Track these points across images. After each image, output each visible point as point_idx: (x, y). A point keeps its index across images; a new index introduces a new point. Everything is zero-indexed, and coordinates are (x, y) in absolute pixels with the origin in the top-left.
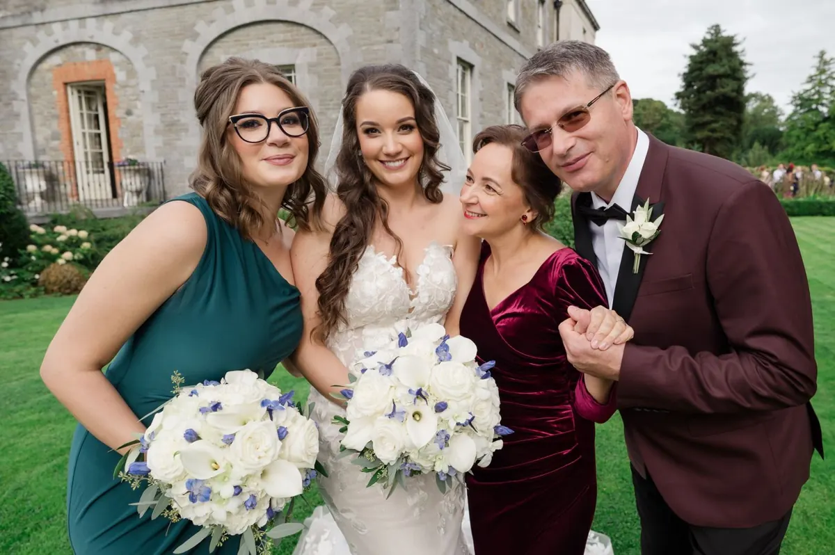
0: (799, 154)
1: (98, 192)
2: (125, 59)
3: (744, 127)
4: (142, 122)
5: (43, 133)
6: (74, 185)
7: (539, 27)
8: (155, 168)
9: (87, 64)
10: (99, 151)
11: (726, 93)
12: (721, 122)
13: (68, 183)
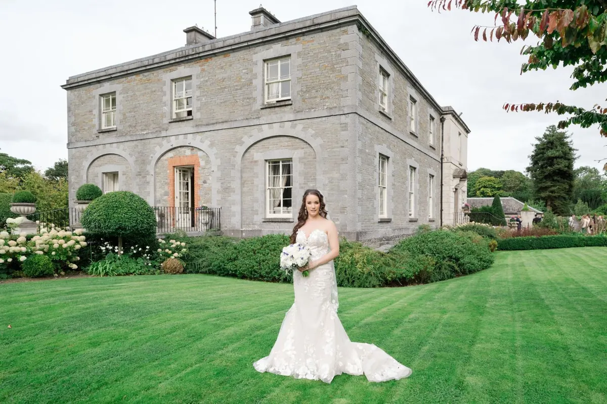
1: (183, 224)
2: (205, 155)
3: (574, 189)
4: (211, 187)
5: (160, 192)
6: (172, 220)
7: (431, 133)
8: (216, 211)
9: (185, 157)
10: (186, 201)
11: (560, 168)
12: (558, 187)
13: (169, 218)
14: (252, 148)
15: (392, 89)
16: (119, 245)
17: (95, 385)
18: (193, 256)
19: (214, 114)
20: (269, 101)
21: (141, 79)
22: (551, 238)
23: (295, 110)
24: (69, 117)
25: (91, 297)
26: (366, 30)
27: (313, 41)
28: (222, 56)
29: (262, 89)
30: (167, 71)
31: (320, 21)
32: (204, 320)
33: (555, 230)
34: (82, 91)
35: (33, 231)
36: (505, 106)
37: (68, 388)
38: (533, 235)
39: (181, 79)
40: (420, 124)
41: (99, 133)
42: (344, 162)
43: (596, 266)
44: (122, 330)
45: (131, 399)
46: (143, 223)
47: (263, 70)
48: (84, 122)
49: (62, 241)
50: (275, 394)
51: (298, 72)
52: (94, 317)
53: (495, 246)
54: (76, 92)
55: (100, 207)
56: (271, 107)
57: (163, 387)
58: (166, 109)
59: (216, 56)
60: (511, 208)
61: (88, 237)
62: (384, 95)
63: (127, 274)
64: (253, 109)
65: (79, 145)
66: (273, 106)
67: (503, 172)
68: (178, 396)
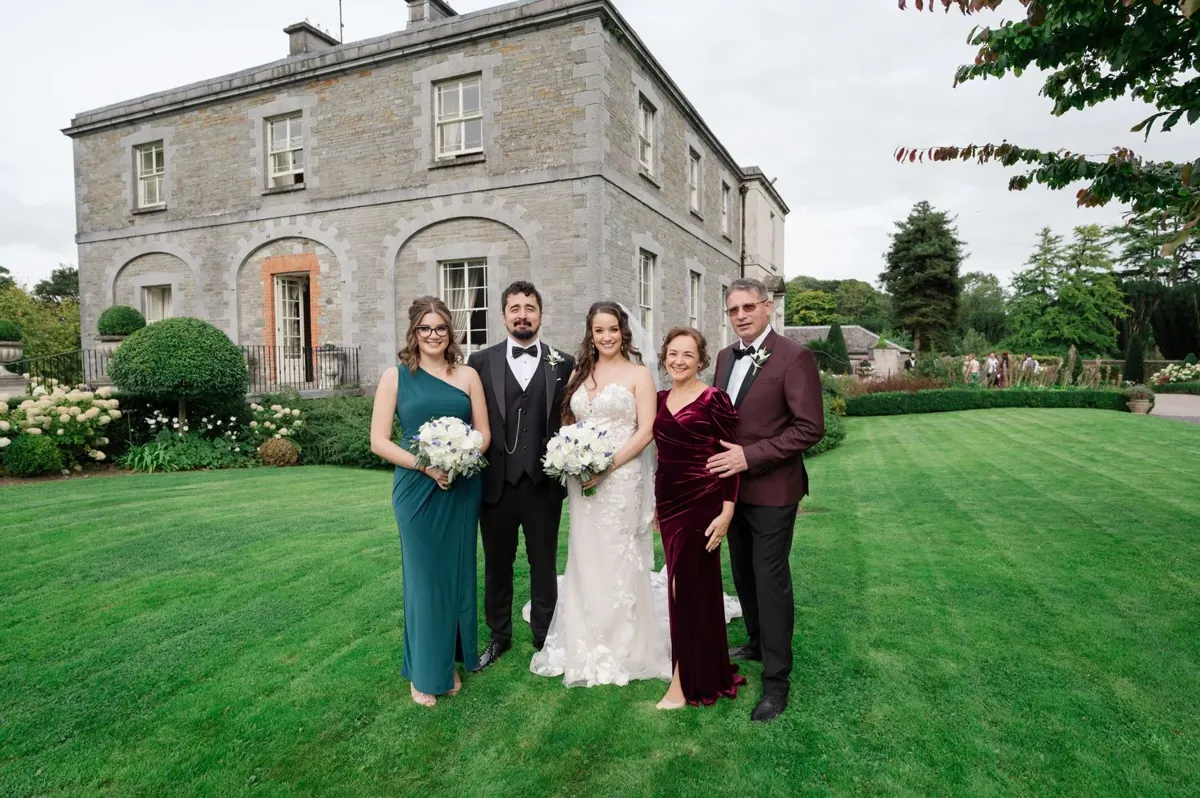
0: (1026, 340)
1: (292, 376)
2: (329, 253)
3: (960, 311)
4: (341, 310)
5: (248, 319)
6: (272, 369)
7: (724, 213)
8: (351, 353)
9: (293, 257)
10: (296, 336)
11: (937, 275)
12: (933, 306)
13: (267, 367)
14: (414, 239)
15: (659, 135)
16: (180, 415)
17: (164, 687)
18: (314, 432)
19: (344, 180)
20: (443, 155)
21: (208, 117)
22: (935, 394)
23: (490, 171)
24: (78, 186)
25: (138, 512)
26: (616, 26)
27: (522, 47)
28: (356, 76)
29: (429, 133)
30: (256, 103)
31: (533, 11)
32: (356, 552)
33: (939, 380)
34: (101, 141)
35: (19, 392)
36: (898, 152)
37: (113, 694)
38: (902, 388)
39: (283, 116)
40: (706, 197)
41: (134, 214)
42: (580, 263)
43: (1022, 441)
44: (205, 575)
45: (241, 714)
46: (223, 375)
47: (432, 99)
48: (106, 196)
49: (75, 410)
50: (518, 695)
51: (496, 102)
52: (148, 550)
53: (841, 408)
54: (90, 141)
55: (143, 348)
56: (446, 166)
57: (300, 687)
58: (256, 171)
59: (346, 75)
60: (855, 344)
61: (124, 402)
62: (645, 144)
63: (197, 467)
64: (415, 170)
65: (97, 236)
66: (451, 164)
67: (837, 283)
68: (332, 704)
